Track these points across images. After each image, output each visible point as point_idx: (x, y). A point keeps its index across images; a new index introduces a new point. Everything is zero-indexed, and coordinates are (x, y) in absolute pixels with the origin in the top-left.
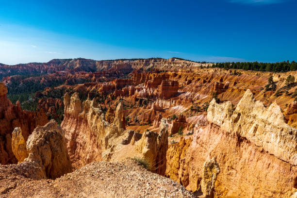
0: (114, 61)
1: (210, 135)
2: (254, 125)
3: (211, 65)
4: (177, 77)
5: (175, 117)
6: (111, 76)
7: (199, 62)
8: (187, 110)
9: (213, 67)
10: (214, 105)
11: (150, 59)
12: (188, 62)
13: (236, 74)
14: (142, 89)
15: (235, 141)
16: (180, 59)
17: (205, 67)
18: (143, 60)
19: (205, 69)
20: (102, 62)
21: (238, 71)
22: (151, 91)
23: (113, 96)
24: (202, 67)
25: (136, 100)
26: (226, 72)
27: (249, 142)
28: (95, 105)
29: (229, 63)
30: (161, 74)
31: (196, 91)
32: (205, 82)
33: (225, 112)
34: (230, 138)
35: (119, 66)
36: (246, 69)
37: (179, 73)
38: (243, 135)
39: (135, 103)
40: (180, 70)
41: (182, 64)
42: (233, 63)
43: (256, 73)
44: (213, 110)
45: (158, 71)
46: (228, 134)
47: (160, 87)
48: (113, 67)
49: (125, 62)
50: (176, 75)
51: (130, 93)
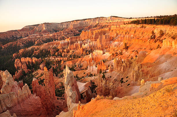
0: (70, 22)
8: (111, 56)
9: (131, 23)
19: (126, 25)
21: (144, 25)
23: (68, 50)
24: (124, 24)
25: (83, 50)
26: (137, 26)
30: (100, 31)
31: (121, 41)
32: (126, 33)
35: (74, 25)
37: (112, 29)
39: (82, 54)
47: (98, 40)
48: (70, 27)
49: (78, 22)
50: (109, 30)
51: (79, 46)
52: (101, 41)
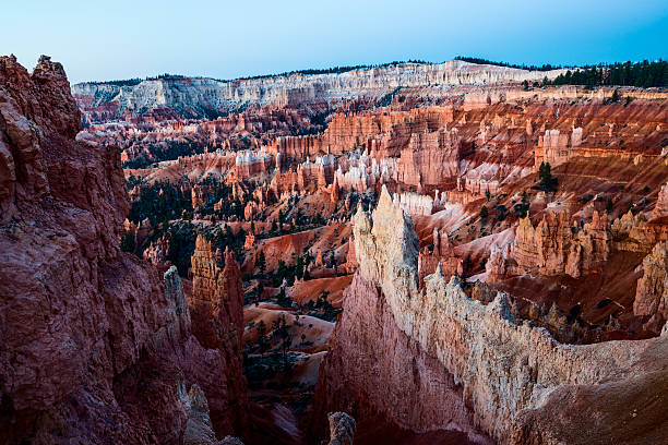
6: (267, 127)
8: (473, 220)
22: (386, 166)
23: (271, 192)
26: (591, 95)
30: (412, 115)
39: (336, 210)
45: (412, 103)
47: (408, 154)
48: (276, 98)
49: (313, 78)
50: (456, 113)
51: (321, 180)
52: (417, 161)
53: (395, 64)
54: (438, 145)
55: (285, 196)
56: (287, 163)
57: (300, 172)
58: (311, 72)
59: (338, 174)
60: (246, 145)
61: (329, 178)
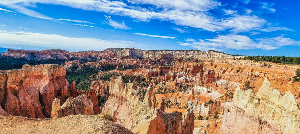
0: (158, 51)
1: (236, 119)
2: (273, 111)
3: (243, 57)
4: (213, 66)
5: (211, 102)
6: (155, 63)
7: (233, 55)
8: (222, 96)
9: (245, 59)
10: (238, 92)
11: (189, 50)
12: (223, 54)
13: (265, 65)
14: (182, 76)
15: (257, 124)
16: (216, 51)
17: (237, 59)
18: (184, 51)
20: (148, 52)
21: (268, 63)
22: (190, 78)
23: (157, 81)
24: (235, 59)
25: (177, 84)
26: (256, 63)
27: (269, 126)
28: (134, 87)
29: (259, 56)
30: (199, 64)
31: (231, 80)
32: (238, 71)
33: (247, 98)
34: (253, 121)
35: (163, 55)
36: (274, 62)
37: (215, 63)
38: (264, 119)
39: (176, 88)
40: (216, 61)
41: (218, 56)
42: (263, 57)
43: (284, 66)
44: (238, 96)
45: (197, 61)
46: (251, 118)
47: (198, 74)
48: (158, 56)
49: (168, 52)
50: (212, 65)
51: (171, 79)
52: (202, 76)
53: (192, 50)
54: (207, 73)
55: (161, 83)
56: (162, 73)
57: (166, 77)
58: (168, 50)
59: (177, 78)
60: (149, 67)
61: (174, 78)
